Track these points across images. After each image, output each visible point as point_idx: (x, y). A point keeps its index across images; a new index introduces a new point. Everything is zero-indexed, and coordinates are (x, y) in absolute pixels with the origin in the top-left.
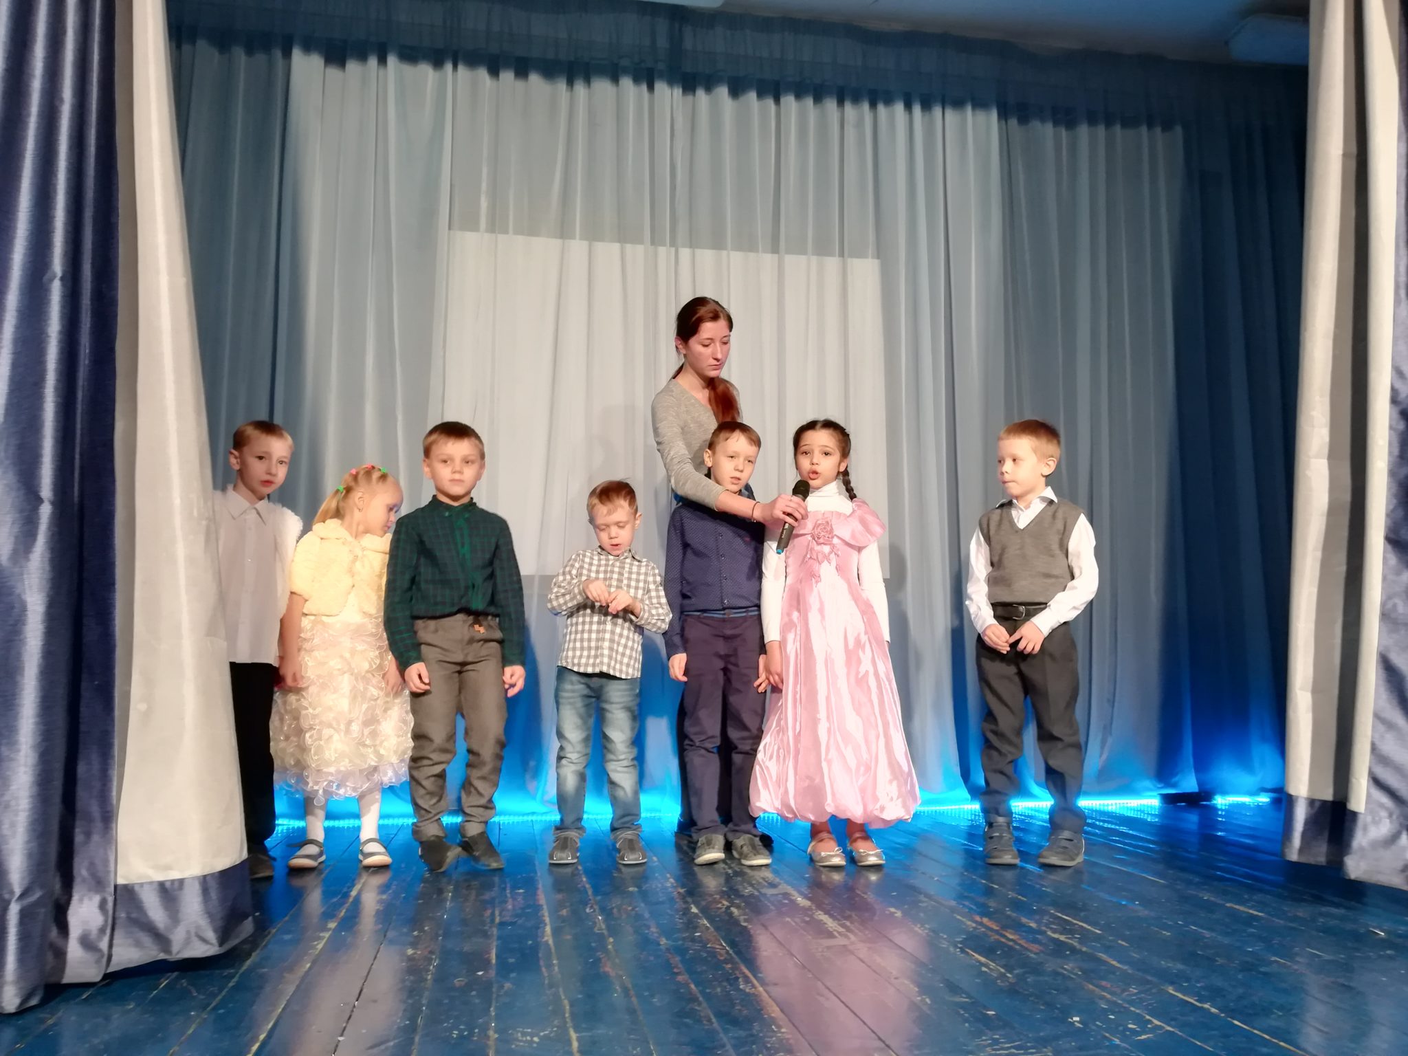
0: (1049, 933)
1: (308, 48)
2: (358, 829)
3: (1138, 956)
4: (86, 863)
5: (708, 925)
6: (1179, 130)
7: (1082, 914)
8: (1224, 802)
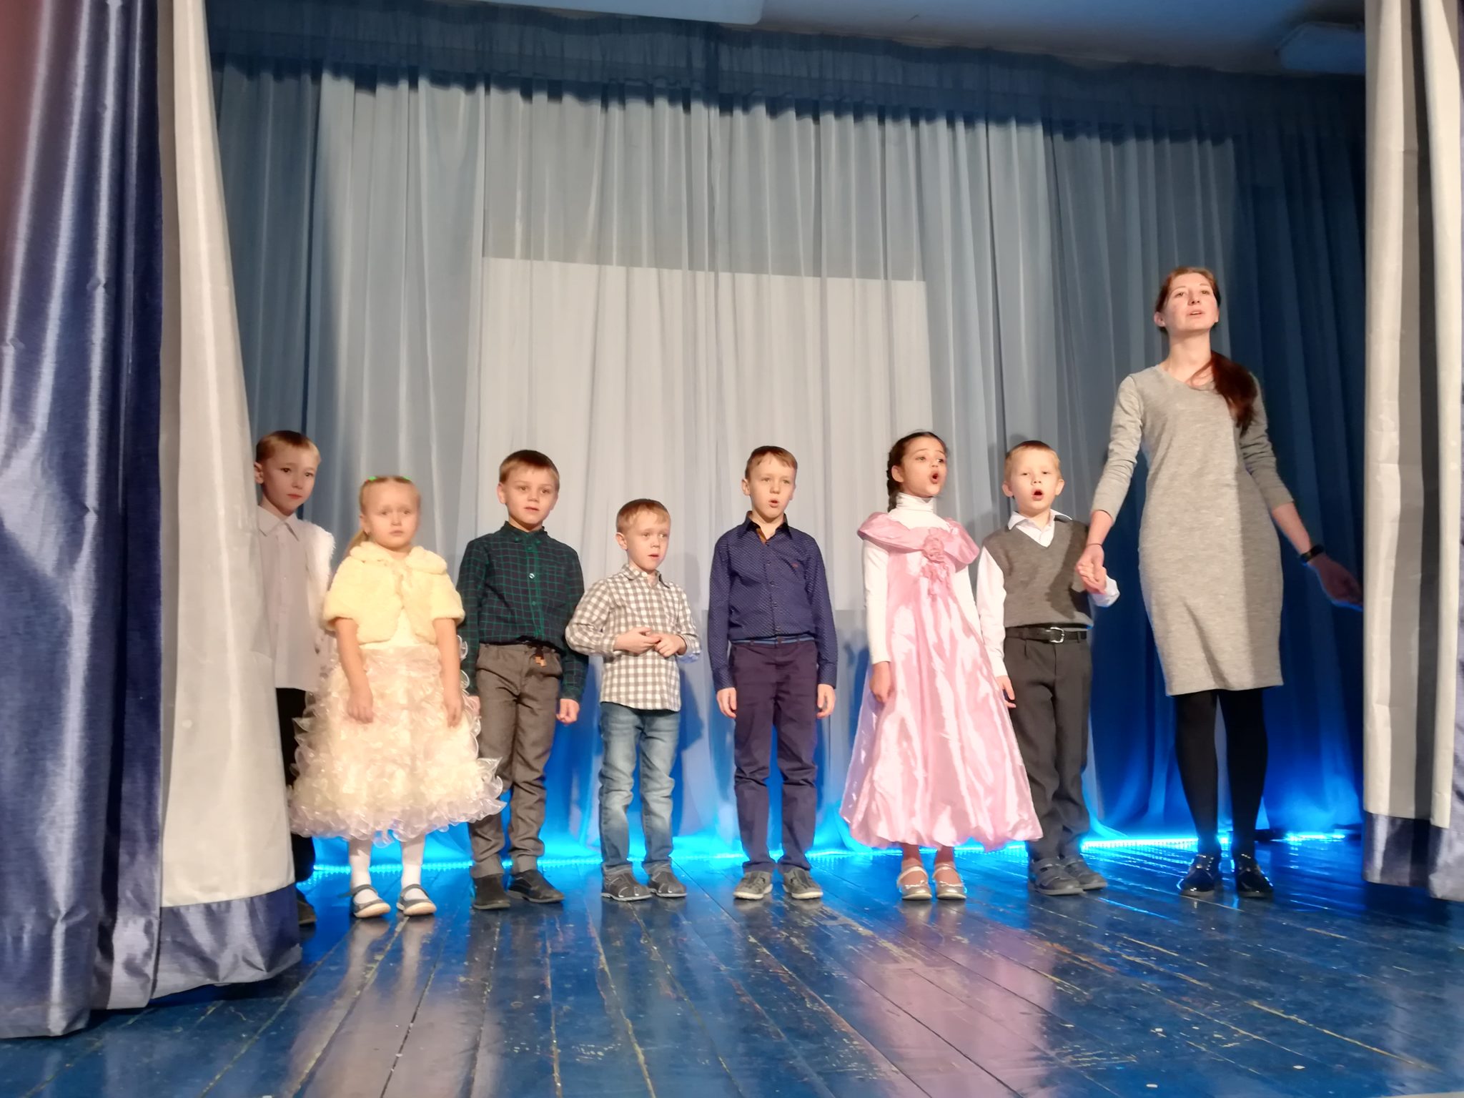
0: (1124, 956)
1: (337, 72)
2: (399, 876)
3: (1218, 975)
4: (130, 885)
5: (768, 953)
6: (1229, 144)
7: (1157, 939)
8: (1296, 839)
